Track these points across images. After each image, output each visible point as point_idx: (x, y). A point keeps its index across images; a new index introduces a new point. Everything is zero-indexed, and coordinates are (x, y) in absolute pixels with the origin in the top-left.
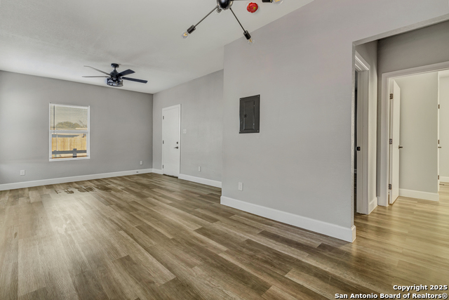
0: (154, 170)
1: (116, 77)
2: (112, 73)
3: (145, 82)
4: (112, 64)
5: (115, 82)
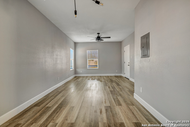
0: (122, 75)
1: (99, 38)
2: (97, 37)
3: (110, 37)
4: (98, 33)
5: (98, 40)
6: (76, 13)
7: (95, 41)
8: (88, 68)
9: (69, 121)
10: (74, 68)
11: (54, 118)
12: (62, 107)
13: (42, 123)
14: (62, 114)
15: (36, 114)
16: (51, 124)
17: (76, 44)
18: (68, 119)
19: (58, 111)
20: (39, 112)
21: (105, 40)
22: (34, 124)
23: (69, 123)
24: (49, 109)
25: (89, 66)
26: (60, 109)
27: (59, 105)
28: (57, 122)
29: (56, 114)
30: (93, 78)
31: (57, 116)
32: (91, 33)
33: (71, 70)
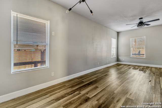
2: (139, 23)
4: (139, 19)
5: (140, 26)
6: (91, 12)
7: (136, 27)
8: (131, 57)
9: (88, 96)
10: (116, 56)
11: (81, 89)
12: (90, 84)
13: (74, 89)
14: (87, 89)
15: (75, 83)
16: (78, 92)
17: (118, 33)
18: (89, 94)
19: (86, 86)
20: (77, 82)
21: (152, 24)
22: (71, 88)
23: (87, 97)
24: (83, 83)
25: (132, 54)
26: (88, 86)
27: (89, 83)
28: (81, 93)
29: (84, 87)
30: (135, 67)
31: (84, 89)
32: (132, 20)
33: (112, 57)
